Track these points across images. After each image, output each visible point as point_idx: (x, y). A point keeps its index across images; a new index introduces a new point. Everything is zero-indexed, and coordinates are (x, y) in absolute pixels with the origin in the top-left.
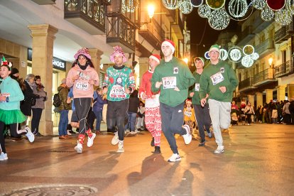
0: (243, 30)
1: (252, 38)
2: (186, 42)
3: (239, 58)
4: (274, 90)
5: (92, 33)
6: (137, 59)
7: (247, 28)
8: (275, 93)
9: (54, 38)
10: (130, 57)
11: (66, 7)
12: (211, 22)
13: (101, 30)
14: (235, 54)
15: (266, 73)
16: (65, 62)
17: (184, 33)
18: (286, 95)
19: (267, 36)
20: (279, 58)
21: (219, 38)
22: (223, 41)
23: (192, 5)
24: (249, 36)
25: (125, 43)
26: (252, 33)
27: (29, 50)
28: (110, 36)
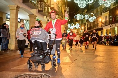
0: (89, 7)
1: (93, 10)
3: (88, 18)
4: (101, 31)
5: (33, 8)
6: (49, 19)
7: (91, 7)
8: (102, 32)
9: (19, 10)
10: (47, 18)
12: (79, 5)
14: (86, 17)
15: (98, 24)
17: (67, 8)
18: (106, 33)
19: (99, 10)
20: (103, 19)
21: (80, 10)
24: (92, 9)
26: (93, 9)
27: (7, 15)
28: (39, 10)
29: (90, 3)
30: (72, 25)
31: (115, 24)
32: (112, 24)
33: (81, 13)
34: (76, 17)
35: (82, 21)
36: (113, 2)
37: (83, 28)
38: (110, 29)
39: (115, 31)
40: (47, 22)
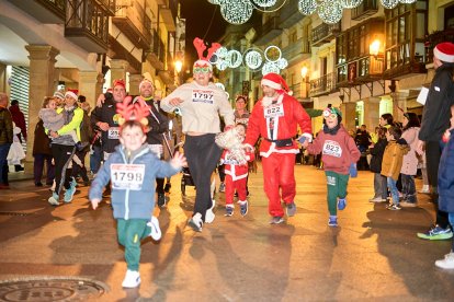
0: (264, 22)
1: (277, 35)
2: (179, 36)
3: (259, 64)
5: (42, 20)
6: (108, 64)
7: (270, 20)
10: (98, 60)
12: (225, 11)
14: (253, 59)
15: (296, 89)
17: (178, 22)
19: (300, 34)
20: (316, 68)
21: (227, 32)
22: (233, 36)
24: (273, 31)
26: (277, 28)
28: (70, 25)
29: (267, 8)
31: (358, 87)
32: (347, 90)
33: (232, 42)
34: (214, 58)
35: (237, 73)
36: (351, 7)
39: (357, 114)
40: (99, 76)
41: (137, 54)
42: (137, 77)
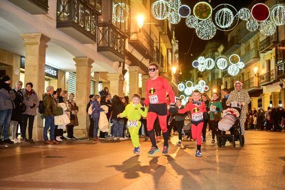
0: (229, 40)
1: (238, 48)
2: (174, 51)
3: (226, 66)
4: (260, 98)
5: (83, 42)
6: (126, 67)
7: (233, 38)
8: (260, 101)
9: (47, 46)
10: (120, 66)
11: (58, 17)
12: (199, 32)
13: (92, 39)
14: (221, 63)
15: (251, 81)
16: (57, 70)
17: (173, 42)
18: (271, 102)
19: (252, 46)
20: (263, 67)
21: (206, 48)
22: (210, 50)
23: (180, 15)
24: (235, 45)
25: (116, 52)
26: (237, 43)
27: (23, 59)
30: (189, 85)
33: (210, 54)
34: (197, 64)
35: (213, 72)
36: (282, 24)
37: (215, 90)
38: (280, 93)
40: (120, 76)
41: (146, 62)
42: (146, 77)
